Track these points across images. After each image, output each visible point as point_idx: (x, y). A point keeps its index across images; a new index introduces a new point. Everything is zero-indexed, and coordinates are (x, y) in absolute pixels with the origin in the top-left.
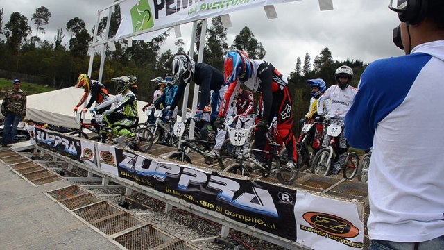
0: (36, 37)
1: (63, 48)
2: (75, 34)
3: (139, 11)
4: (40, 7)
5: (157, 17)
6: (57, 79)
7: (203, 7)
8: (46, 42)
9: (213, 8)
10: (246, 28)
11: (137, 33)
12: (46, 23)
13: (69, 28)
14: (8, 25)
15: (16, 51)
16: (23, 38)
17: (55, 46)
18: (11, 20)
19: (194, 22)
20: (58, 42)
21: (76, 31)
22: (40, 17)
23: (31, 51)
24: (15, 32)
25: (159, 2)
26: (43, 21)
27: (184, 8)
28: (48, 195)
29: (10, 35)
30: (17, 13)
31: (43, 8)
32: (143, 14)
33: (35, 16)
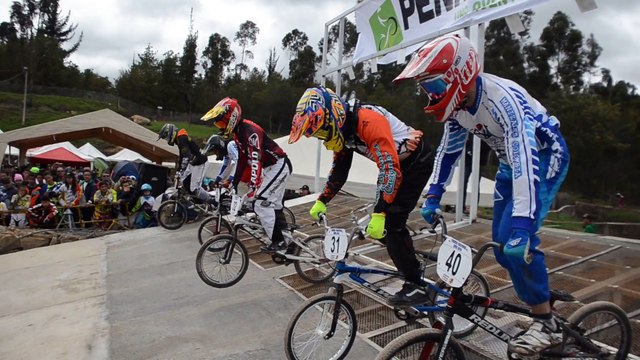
0: (242, 64)
1: (279, 75)
2: (295, 53)
3: (381, 20)
4: (245, 22)
5: (406, 27)
6: (274, 121)
7: (477, 7)
8: (255, 70)
9: (491, 6)
10: (559, 13)
11: (382, 52)
12: (254, 42)
13: (285, 45)
14: (206, 53)
15: (218, 86)
16: (225, 68)
17: (267, 74)
18: (209, 45)
19: (466, 28)
20: (271, 69)
21: (296, 49)
22: (246, 36)
23: (237, 85)
24: (215, 60)
25: (407, 5)
26: (249, 41)
27: (448, 10)
28: (281, 282)
29: (209, 66)
30: (216, 35)
31: (248, 22)
32: (387, 23)
33: (239, 35)
